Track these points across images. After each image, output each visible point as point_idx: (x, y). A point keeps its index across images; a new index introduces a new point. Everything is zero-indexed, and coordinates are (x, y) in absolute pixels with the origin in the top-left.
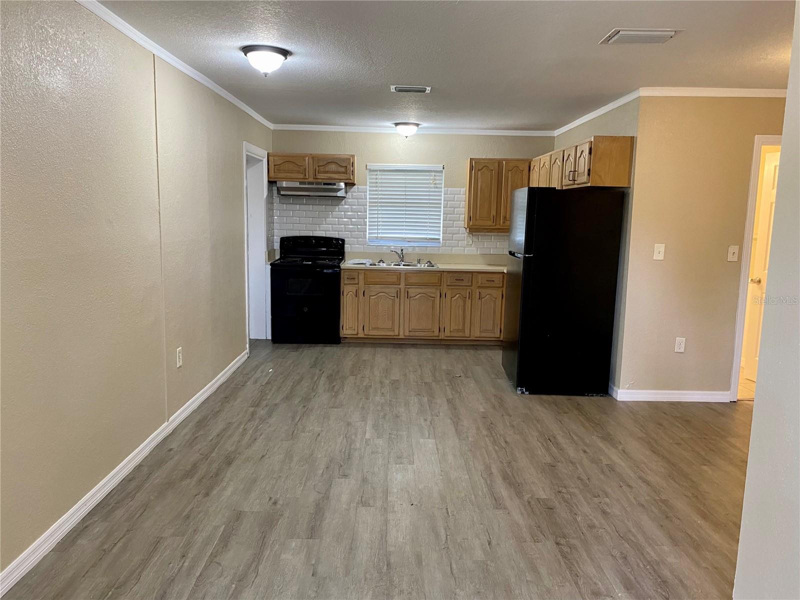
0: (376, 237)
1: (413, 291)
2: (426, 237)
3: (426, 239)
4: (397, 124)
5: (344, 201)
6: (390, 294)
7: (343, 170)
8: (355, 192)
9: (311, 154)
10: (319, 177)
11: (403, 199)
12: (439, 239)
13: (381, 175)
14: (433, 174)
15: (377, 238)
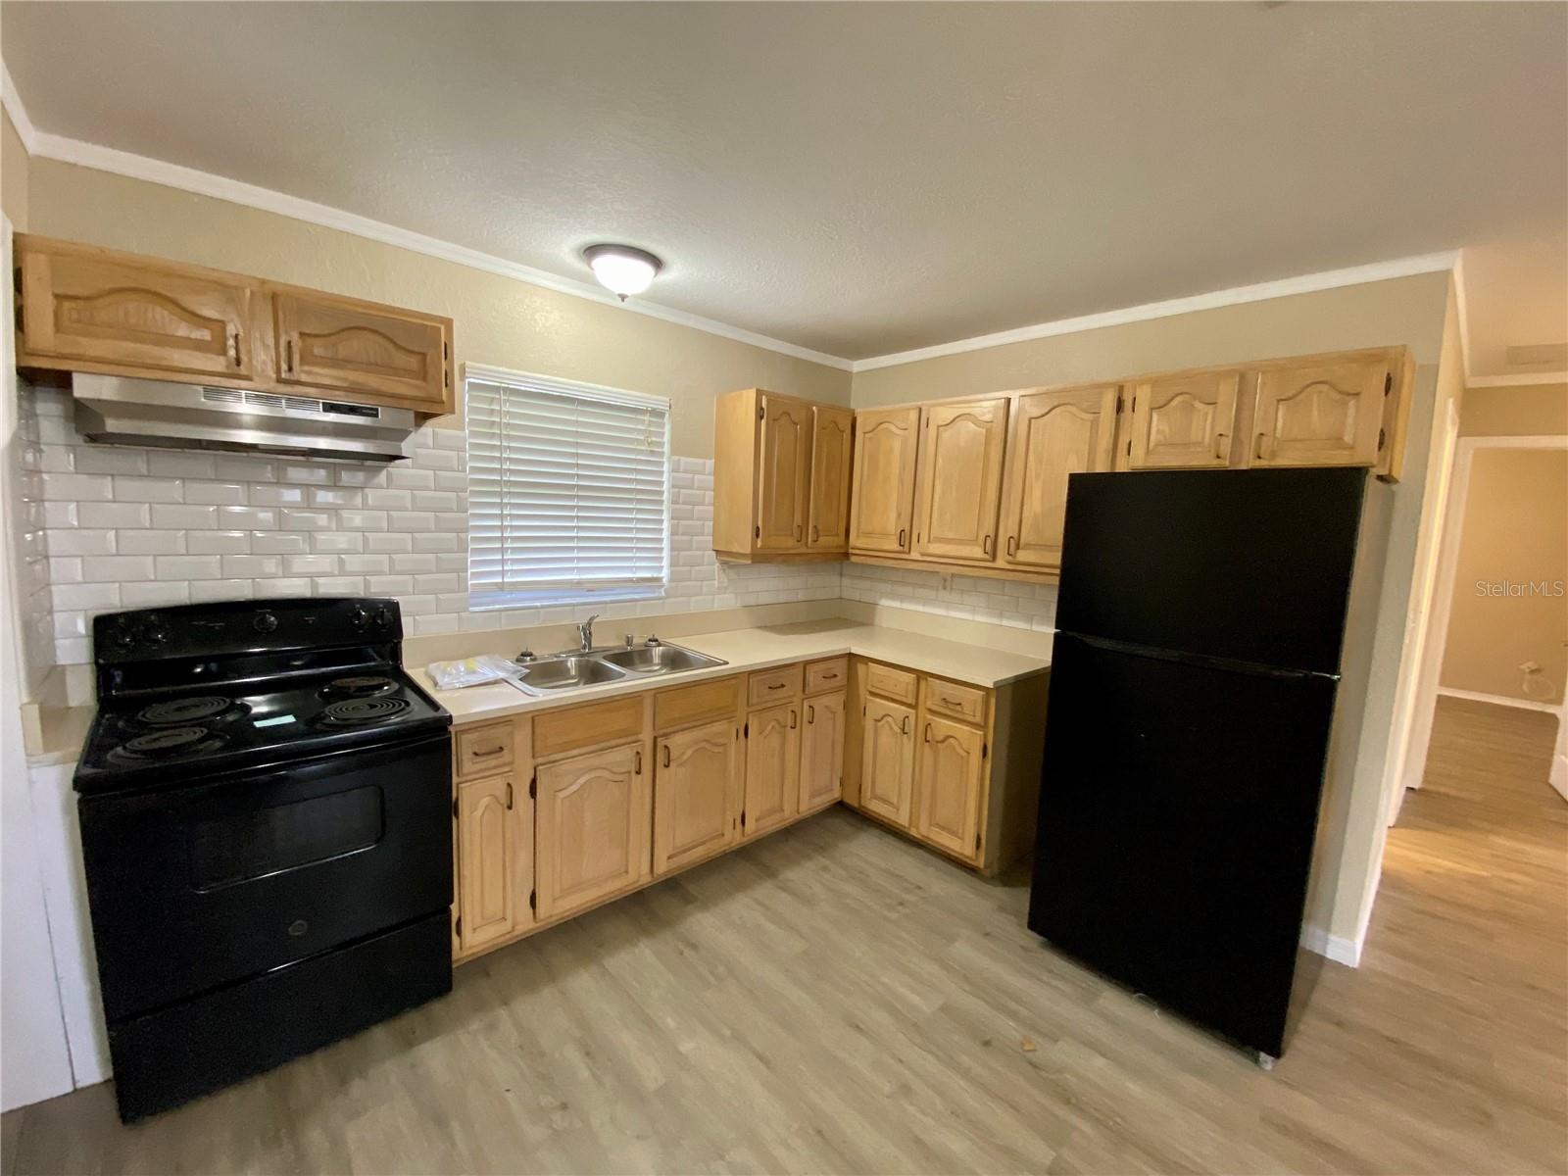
0: (496, 584)
1: (678, 742)
2: (631, 576)
3: (630, 580)
4: (593, 250)
5: (384, 472)
6: (615, 770)
7: (413, 362)
8: (425, 446)
9: (263, 282)
10: (304, 378)
11: (572, 476)
12: (658, 580)
13: (513, 404)
14: (647, 418)
15: (501, 587)
